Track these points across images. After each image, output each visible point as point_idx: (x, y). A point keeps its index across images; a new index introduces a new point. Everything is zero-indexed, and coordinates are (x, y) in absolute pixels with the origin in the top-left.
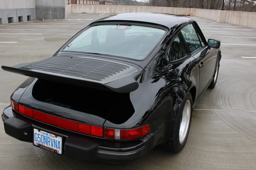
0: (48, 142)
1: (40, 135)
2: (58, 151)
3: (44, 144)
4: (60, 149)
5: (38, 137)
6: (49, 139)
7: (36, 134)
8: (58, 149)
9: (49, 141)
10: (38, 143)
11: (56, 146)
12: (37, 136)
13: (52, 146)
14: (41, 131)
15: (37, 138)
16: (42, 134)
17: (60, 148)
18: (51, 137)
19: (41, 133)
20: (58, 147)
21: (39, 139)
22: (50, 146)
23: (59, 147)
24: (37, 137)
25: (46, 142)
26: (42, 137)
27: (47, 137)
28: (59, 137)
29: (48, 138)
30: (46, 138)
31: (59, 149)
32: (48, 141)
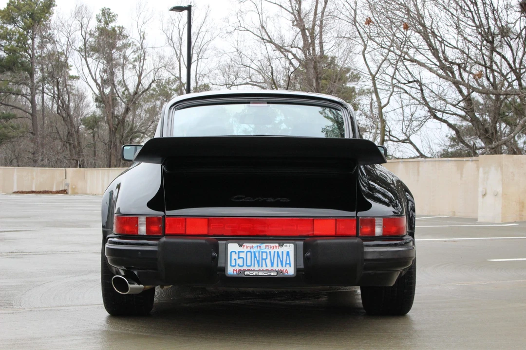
0: (264, 261)
1: (243, 252)
2: (286, 270)
3: (252, 268)
4: (290, 266)
5: (239, 258)
6: (264, 255)
7: (233, 254)
8: (285, 266)
9: (264, 257)
10: (236, 271)
11: (282, 262)
12: (234, 256)
13: (272, 265)
14: (244, 244)
15: (235, 259)
16: (249, 250)
17: (290, 264)
18: (268, 250)
19: (245, 248)
20: (286, 264)
21: (240, 262)
22: (267, 266)
23: (288, 262)
24: (237, 258)
25: (258, 262)
26: (249, 254)
27: (259, 252)
28: (288, 244)
29: (262, 252)
30: (257, 254)
31: (288, 266)
32: (262, 259)
